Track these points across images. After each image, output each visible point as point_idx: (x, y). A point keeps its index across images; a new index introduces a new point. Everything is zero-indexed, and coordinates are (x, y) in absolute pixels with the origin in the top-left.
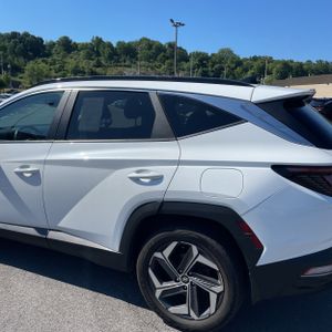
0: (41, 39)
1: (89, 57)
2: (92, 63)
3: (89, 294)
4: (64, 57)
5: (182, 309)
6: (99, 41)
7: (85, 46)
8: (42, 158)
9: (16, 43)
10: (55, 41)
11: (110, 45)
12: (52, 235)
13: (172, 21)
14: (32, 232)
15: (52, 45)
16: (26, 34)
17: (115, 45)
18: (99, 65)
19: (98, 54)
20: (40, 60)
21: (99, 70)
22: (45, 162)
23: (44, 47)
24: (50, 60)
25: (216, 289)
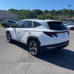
0: (41, 11)
1: (51, 14)
2: (51, 15)
3: (24, 50)
4: (46, 14)
5: (33, 52)
6: (54, 10)
7: (50, 12)
8: (20, 30)
9: (36, 12)
10: (44, 11)
11: (56, 11)
12: (21, 41)
13: (68, 5)
14: (19, 41)
15: (44, 12)
16: (39, 10)
17: (57, 11)
18: (53, 15)
19: (53, 13)
20: (41, 15)
21: (53, 17)
22: (20, 31)
23: (42, 12)
24: (43, 15)
25: (36, 49)
